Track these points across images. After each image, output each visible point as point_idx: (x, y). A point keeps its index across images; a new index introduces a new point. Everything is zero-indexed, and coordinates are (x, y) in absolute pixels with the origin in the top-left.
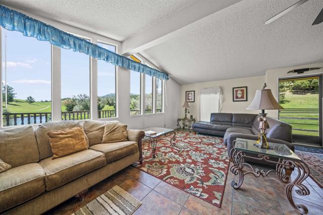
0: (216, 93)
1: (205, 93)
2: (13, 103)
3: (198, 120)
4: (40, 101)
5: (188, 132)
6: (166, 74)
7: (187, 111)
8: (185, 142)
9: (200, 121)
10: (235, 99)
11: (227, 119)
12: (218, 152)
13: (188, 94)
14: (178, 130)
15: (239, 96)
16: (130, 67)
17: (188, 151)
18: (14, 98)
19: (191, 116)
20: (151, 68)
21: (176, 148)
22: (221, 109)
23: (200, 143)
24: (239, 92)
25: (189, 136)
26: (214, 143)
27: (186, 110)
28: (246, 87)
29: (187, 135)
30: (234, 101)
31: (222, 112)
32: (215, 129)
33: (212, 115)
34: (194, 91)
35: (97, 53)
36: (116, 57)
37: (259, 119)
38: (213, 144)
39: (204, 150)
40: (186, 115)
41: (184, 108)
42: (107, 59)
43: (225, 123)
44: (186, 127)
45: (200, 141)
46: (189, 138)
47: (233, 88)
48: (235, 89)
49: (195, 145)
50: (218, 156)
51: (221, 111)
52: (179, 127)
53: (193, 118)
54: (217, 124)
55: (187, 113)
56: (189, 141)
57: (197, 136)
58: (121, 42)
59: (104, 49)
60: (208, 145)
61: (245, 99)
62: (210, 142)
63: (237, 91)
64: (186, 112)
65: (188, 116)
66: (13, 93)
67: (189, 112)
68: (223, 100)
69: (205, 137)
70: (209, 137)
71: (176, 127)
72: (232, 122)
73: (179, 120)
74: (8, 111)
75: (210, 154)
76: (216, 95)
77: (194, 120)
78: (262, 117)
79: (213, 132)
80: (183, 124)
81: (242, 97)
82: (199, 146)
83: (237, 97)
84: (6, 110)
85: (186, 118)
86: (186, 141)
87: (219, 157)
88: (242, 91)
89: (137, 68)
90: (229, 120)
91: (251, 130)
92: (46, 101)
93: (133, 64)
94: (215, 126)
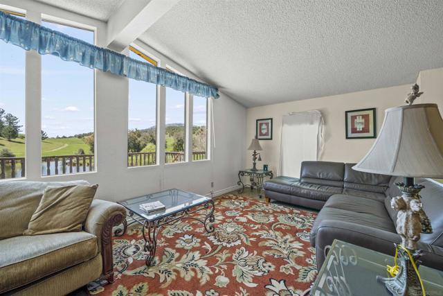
0: (312, 123)
1: (290, 123)
2: (17, 140)
3: (278, 174)
4: (55, 137)
5: (258, 198)
6: (213, 88)
7: (257, 156)
8: (239, 223)
9: (281, 177)
10: (352, 133)
11: (333, 174)
12: (301, 254)
13: (261, 124)
14: (241, 192)
15: (360, 127)
16: (125, 72)
17: (233, 249)
18: (19, 133)
19: (265, 167)
20: (179, 76)
21: (211, 238)
22: (323, 154)
23: (270, 225)
24: (360, 120)
25: (254, 207)
26: (299, 226)
27: (255, 154)
28: (374, 109)
29: (251, 204)
30: (347, 138)
31: (324, 160)
32: (307, 196)
33: (305, 164)
34: (272, 119)
35: (36, 39)
36: (89, 51)
37: (393, 201)
38: (297, 231)
39: (269, 248)
40: (255, 164)
41: (252, 152)
42: (64, 53)
43: (330, 183)
44: (255, 187)
45: (272, 219)
46: (254, 211)
47: (347, 112)
48: (350, 115)
49: (256, 231)
50: (298, 267)
51: (321, 158)
52: (241, 186)
53: (269, 169)
54: (312, 184)
55: (257, 160)
56: (249, 221)
57: (271, 207)
58: (106, 22)
59: (56, 33)
60: (284, 232)
61: (371, 134)
62: (293, 224)
63: (354, 118)
64: (255, 159)
65: (260, 166)
66: (18, 125)
67: (260, 159)
68: (327, 136)
69: (287, 210)
70: (295, 211)
71: (237, 187)
72: (343, 181)
73: (242, 173)
74: (9, 152)
75: (280, 262)
76: (312, 126)
77: (270, 174)
78: (405, 197)
79: (303, 201)
80: (252, 180)
81: (365, 130)
82: (264, 234)
83: (354, 131)
84: (7, 150)
85: (254, 170)
86: (243, 220)
87: (297, 272)
88: (366, 117)
89: (143, 75)
90: (338, 177)
91: (383, 203)
92: (64, 137)
93: (134, 65)
94: (306, 189)
